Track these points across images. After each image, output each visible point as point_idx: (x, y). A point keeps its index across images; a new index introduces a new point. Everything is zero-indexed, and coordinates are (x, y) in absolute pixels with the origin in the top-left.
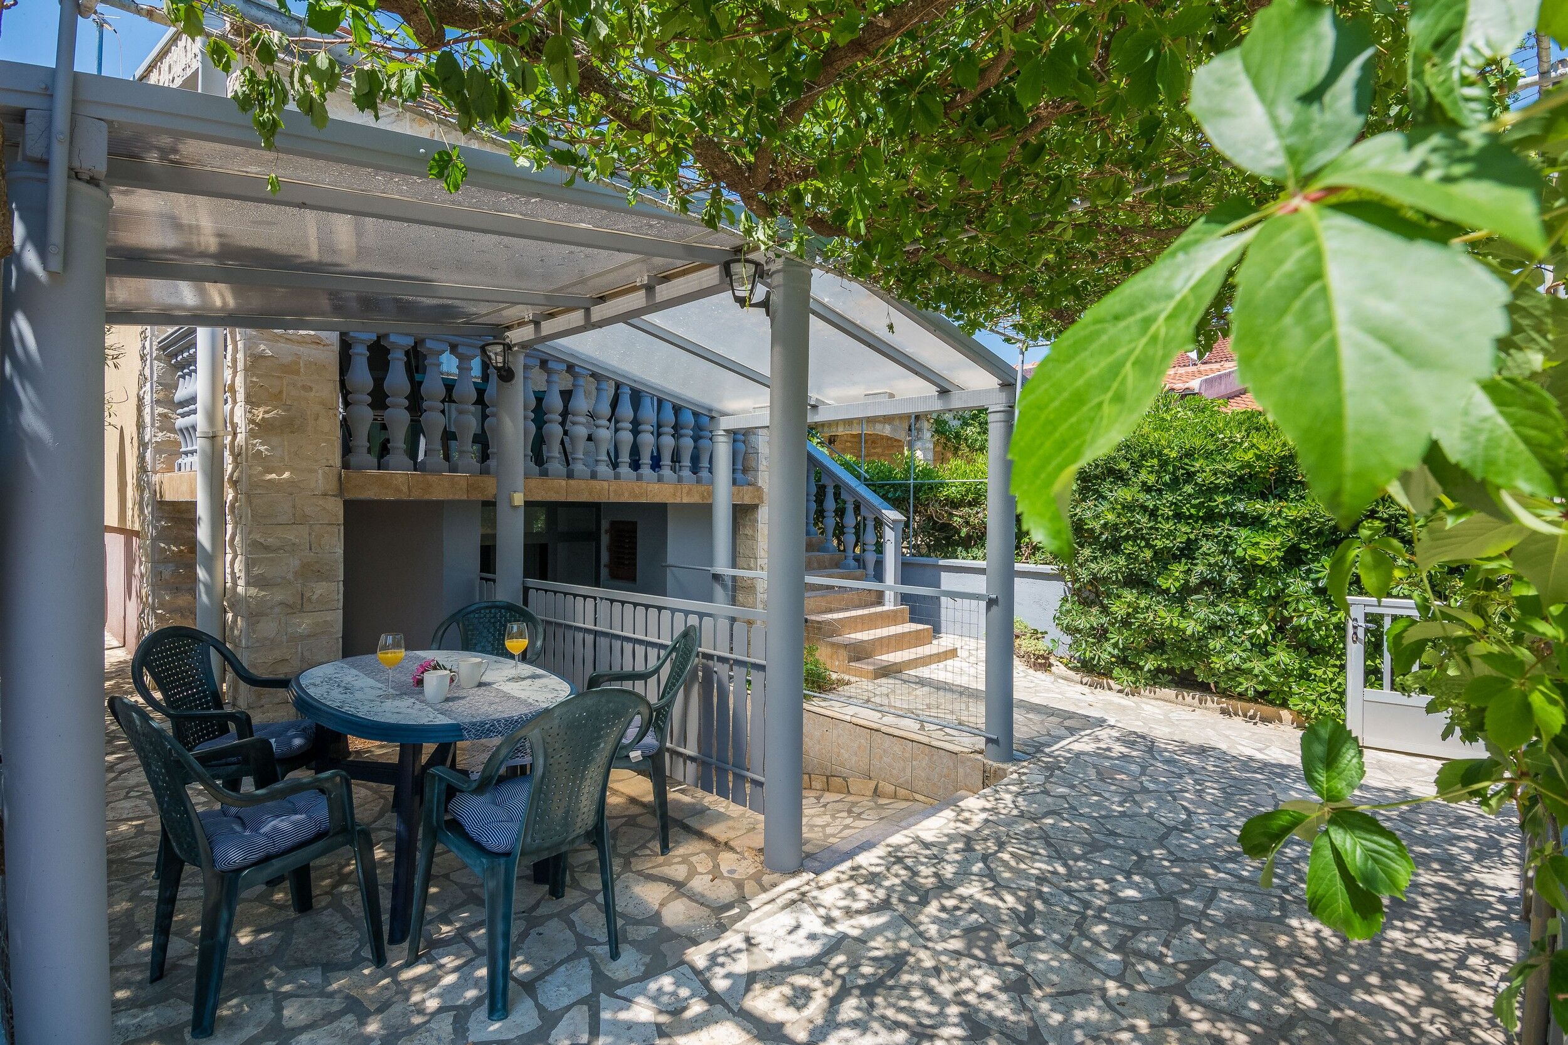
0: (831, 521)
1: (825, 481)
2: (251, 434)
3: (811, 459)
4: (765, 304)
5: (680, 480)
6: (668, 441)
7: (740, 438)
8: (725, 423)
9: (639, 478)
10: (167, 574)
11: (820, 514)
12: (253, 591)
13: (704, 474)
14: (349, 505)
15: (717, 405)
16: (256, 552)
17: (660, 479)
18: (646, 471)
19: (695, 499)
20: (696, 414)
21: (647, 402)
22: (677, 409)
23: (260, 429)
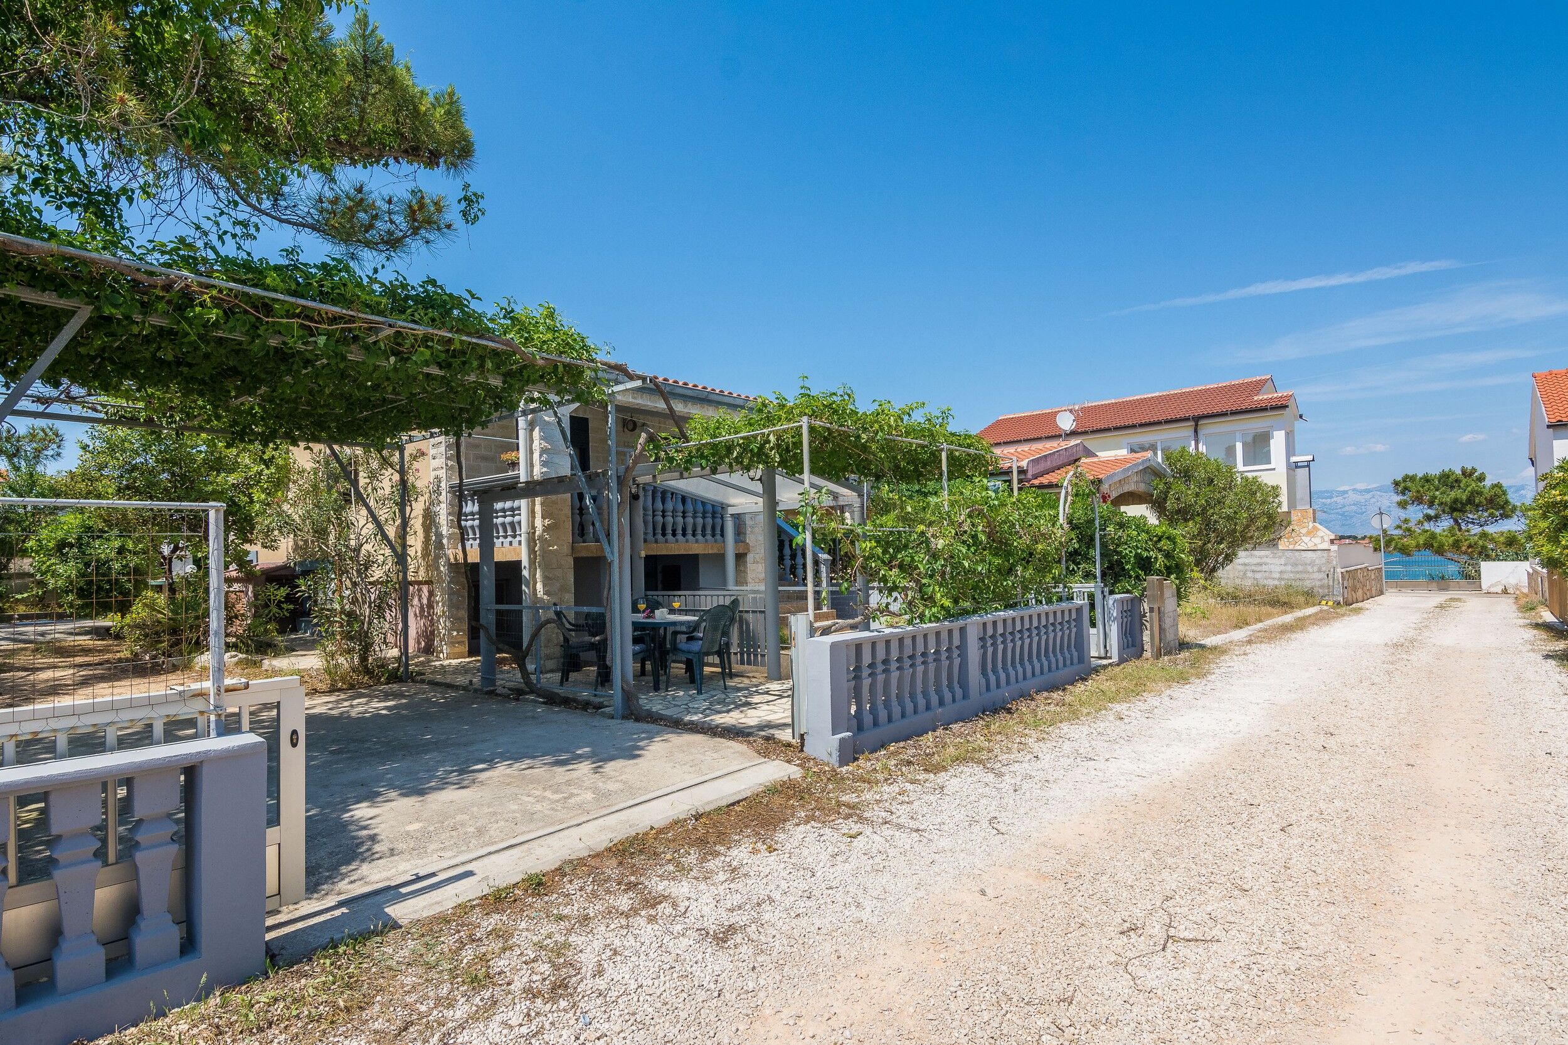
0: (788, 562)
1: (783, 537)
2: (544, 531)
3: (779, 527)
4: (760, 479)
5: (706, 541)
6: (700, 521)
7: (738, 518)
8: (731, 511)
9: (687, 541)
10: (454, 600)
11: (781, 559)
12: (545, 597)
13: (718, 537)
14: (576, 560)
15: (726, 501)
16: (546, 580)
17: (697, 541)
18: (690, 537)
19: (715, 551)
20: (713, 506)
21: (689, 501)
22: (703, 503)
23: (547, 529)
